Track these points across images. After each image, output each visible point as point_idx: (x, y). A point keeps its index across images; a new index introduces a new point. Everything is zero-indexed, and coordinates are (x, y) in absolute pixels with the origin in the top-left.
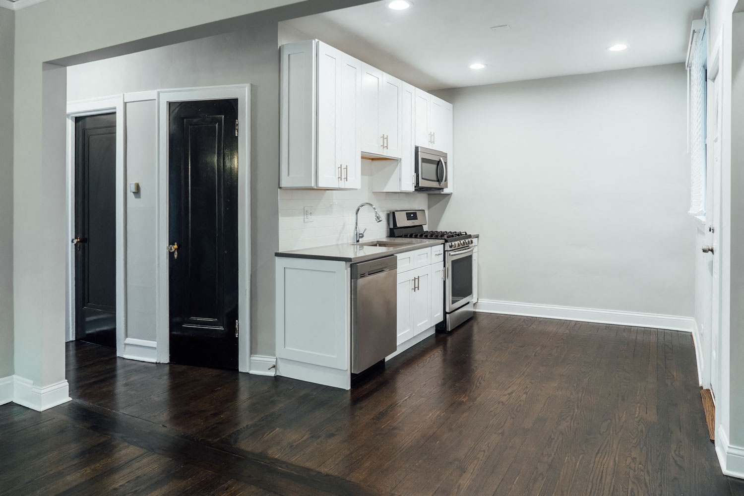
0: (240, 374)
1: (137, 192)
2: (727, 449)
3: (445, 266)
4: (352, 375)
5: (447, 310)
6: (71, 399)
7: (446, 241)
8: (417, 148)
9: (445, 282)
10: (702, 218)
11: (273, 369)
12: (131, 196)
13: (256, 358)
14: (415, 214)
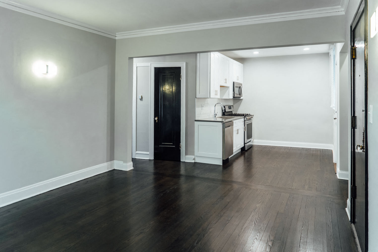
0: (181, 162)
1: (141, 99)
2: (339, 172)
3: (244, 126)
4: (223, 160)
5: (245, 142)
6: (133, 168)
7: (245, 117)
8: (234, 83)
9: (244, 132)
10: (334, 108)
11: (194, 160)
12: (139, 100)
13: (187, 156)
14: (231, 107)
